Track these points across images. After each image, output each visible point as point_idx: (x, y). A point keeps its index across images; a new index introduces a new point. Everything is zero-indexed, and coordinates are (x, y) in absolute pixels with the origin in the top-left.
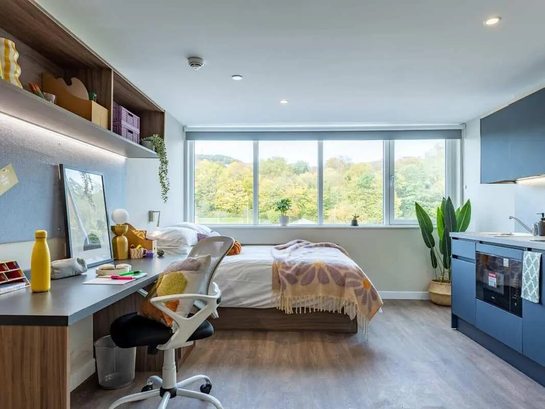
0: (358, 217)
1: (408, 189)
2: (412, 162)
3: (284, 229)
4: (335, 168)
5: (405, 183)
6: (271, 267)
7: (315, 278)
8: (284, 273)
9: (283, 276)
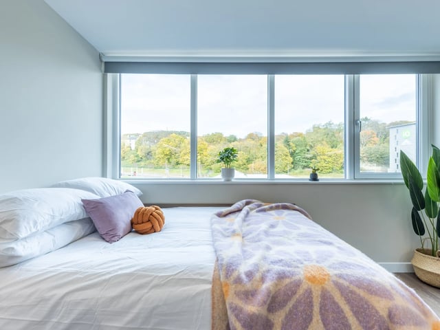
0: (318, 169)
1: (297, 152)
2: (299, 136)
3: (229, 186)
4: (253, 139)
5: (295, 148)
6: (209, 286)
7: (315, 320)
8: (241, 310)
9: (240, 320)
